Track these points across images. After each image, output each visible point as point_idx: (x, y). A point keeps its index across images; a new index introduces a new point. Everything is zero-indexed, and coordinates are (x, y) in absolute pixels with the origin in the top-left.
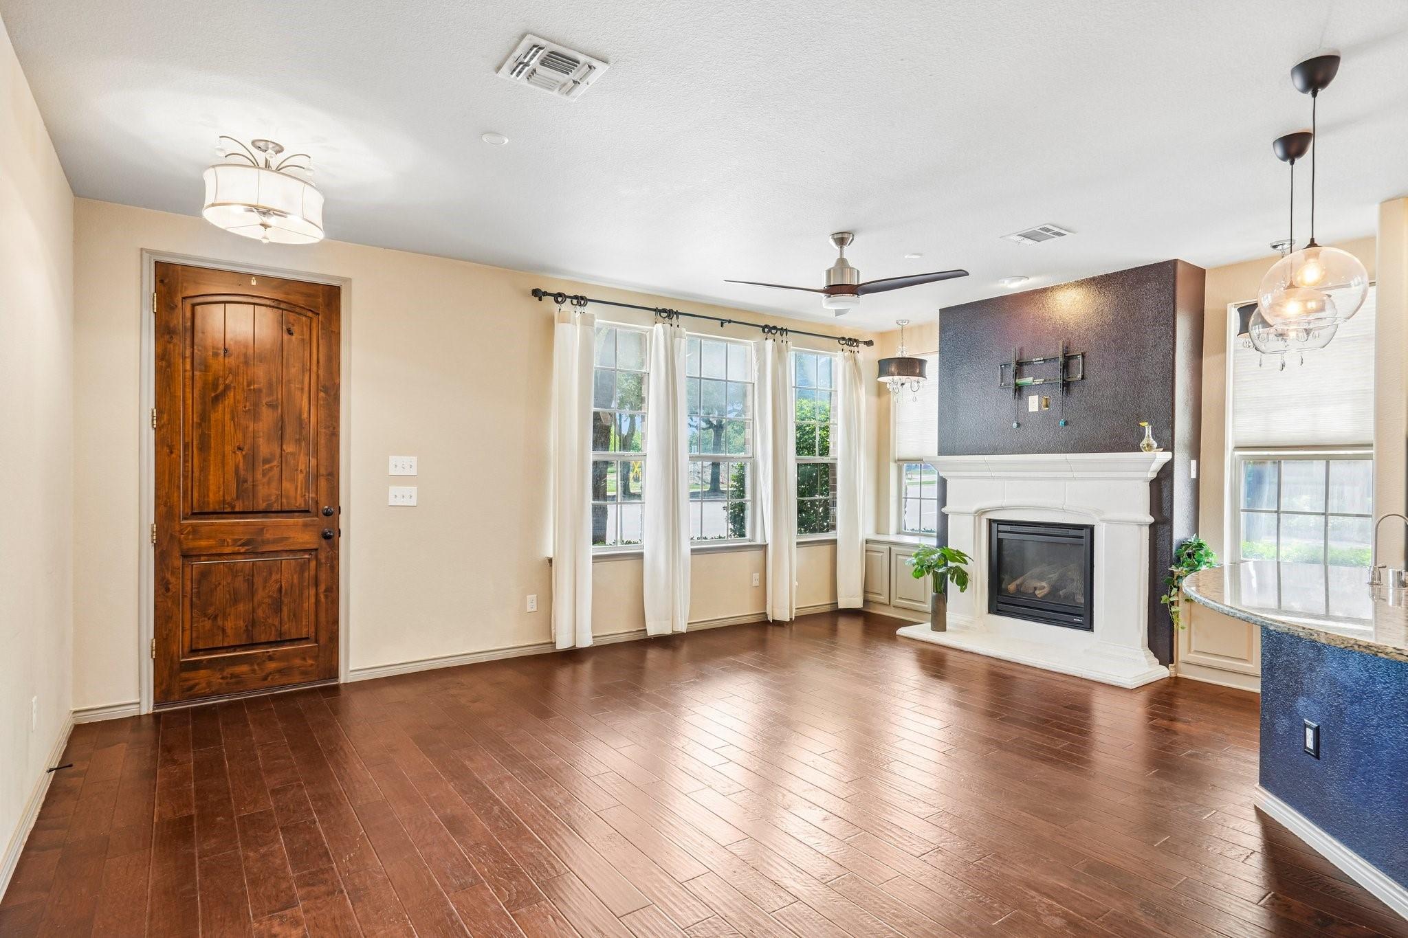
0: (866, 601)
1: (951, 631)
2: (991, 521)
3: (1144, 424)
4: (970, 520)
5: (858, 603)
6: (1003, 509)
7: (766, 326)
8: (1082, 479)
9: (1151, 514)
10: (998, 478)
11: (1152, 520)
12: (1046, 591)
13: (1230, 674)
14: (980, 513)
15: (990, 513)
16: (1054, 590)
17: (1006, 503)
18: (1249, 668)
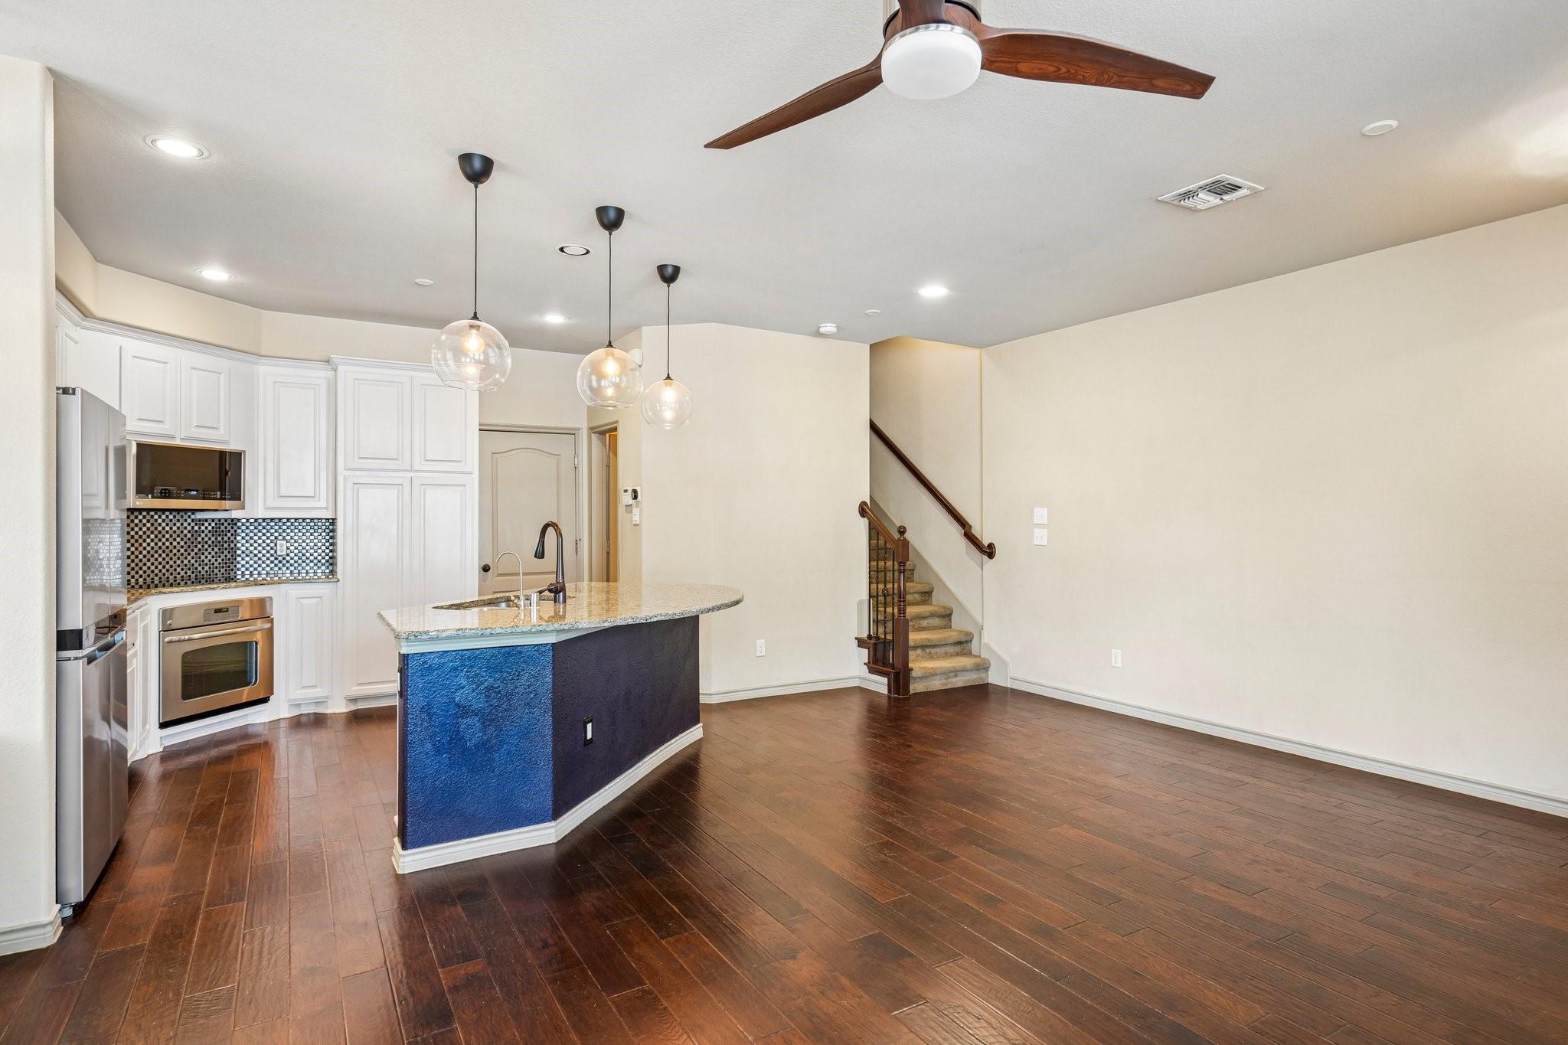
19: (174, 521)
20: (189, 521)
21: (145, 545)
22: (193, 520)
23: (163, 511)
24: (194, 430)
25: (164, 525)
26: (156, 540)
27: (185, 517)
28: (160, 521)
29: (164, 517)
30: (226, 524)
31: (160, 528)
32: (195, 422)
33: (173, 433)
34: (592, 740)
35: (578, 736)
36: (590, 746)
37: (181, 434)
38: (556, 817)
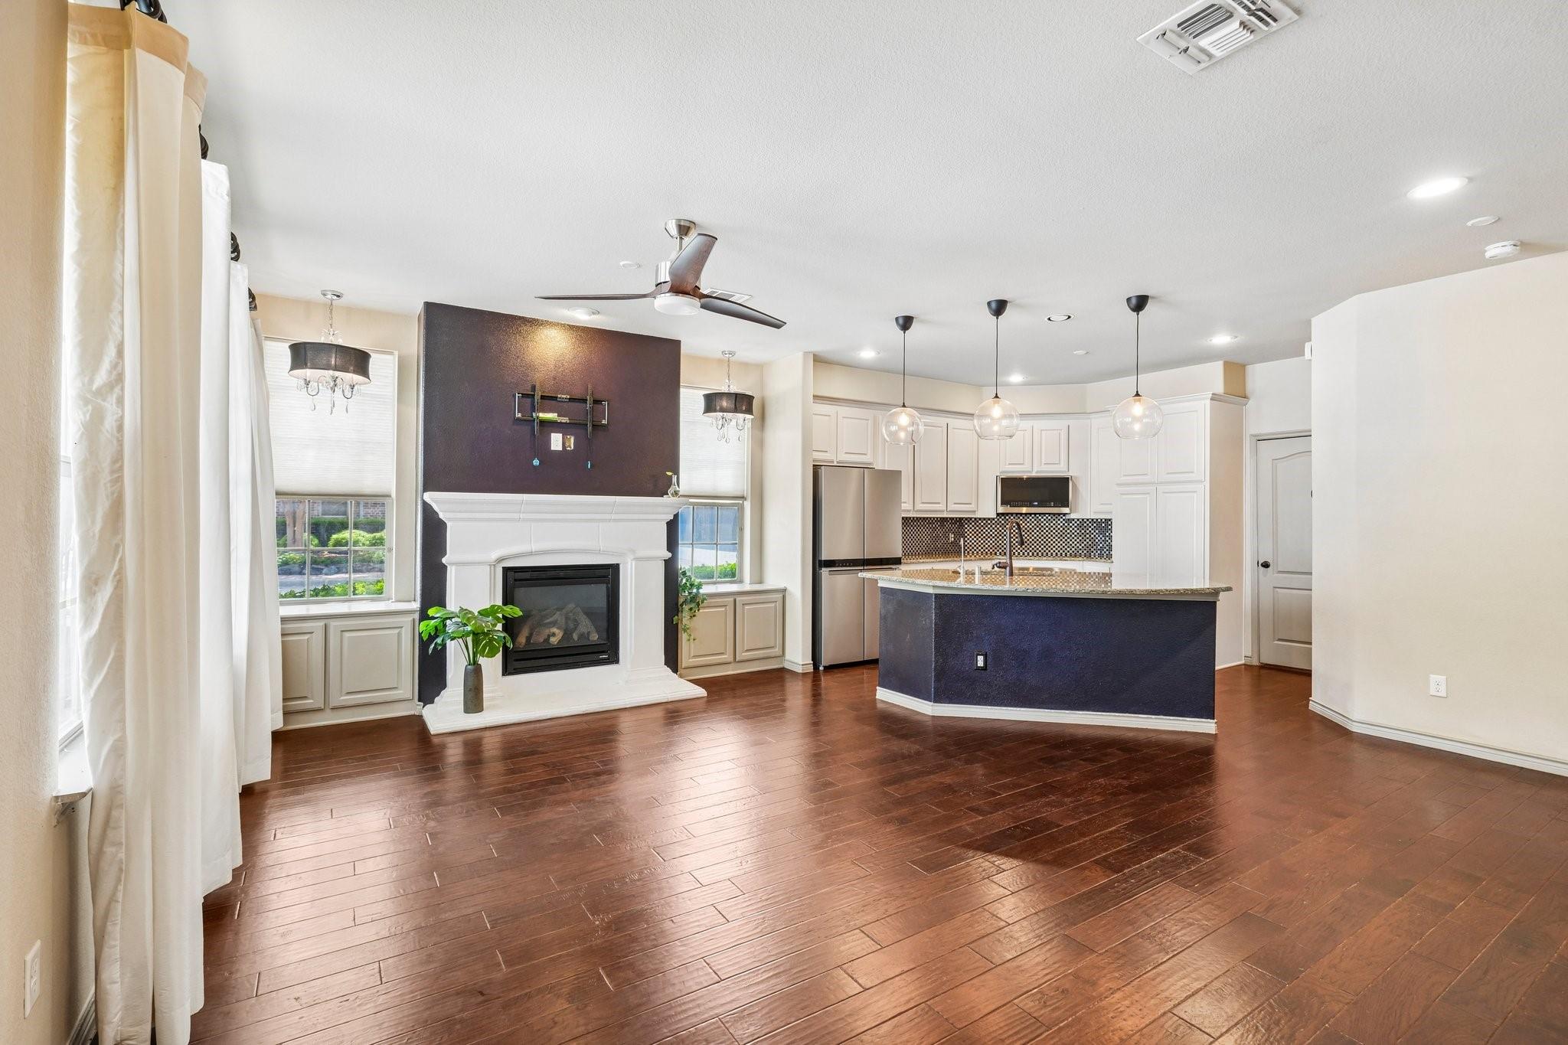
0: (288, 714)
1: (486, 708)
2: (506, 570)
3: (669, 474)
4: (485, 570)
5: (277, 721)
6: (531, 554)
8: (618, 520)
9: (667, 549)
10: (524, 520)
11: (667, 555)
12: (560, 635)
13: (713, 667)
14: (501, 560)
15: (506, 560)
16: (567, 634)
17: (535, 547)
18: (725, 658)
19: (1052, 520)
20: (1061, 520)
21: (1033, 533)
22: (1064, 520)
23: (1044, 514)
24: (1043, 466)
25: (1045, 522)
26: (1040, 531)
27: (1059, 518)
28: (1042, 520)
29: (1045, 518)
30: (1088, 522)
31: (1042, 524)
32: (1043, 461)
33: (1030, 470)
34: (984, 668)
35: (967, 661)
36: (983, 671)
37: (1035, 470)
38: (935, 702)
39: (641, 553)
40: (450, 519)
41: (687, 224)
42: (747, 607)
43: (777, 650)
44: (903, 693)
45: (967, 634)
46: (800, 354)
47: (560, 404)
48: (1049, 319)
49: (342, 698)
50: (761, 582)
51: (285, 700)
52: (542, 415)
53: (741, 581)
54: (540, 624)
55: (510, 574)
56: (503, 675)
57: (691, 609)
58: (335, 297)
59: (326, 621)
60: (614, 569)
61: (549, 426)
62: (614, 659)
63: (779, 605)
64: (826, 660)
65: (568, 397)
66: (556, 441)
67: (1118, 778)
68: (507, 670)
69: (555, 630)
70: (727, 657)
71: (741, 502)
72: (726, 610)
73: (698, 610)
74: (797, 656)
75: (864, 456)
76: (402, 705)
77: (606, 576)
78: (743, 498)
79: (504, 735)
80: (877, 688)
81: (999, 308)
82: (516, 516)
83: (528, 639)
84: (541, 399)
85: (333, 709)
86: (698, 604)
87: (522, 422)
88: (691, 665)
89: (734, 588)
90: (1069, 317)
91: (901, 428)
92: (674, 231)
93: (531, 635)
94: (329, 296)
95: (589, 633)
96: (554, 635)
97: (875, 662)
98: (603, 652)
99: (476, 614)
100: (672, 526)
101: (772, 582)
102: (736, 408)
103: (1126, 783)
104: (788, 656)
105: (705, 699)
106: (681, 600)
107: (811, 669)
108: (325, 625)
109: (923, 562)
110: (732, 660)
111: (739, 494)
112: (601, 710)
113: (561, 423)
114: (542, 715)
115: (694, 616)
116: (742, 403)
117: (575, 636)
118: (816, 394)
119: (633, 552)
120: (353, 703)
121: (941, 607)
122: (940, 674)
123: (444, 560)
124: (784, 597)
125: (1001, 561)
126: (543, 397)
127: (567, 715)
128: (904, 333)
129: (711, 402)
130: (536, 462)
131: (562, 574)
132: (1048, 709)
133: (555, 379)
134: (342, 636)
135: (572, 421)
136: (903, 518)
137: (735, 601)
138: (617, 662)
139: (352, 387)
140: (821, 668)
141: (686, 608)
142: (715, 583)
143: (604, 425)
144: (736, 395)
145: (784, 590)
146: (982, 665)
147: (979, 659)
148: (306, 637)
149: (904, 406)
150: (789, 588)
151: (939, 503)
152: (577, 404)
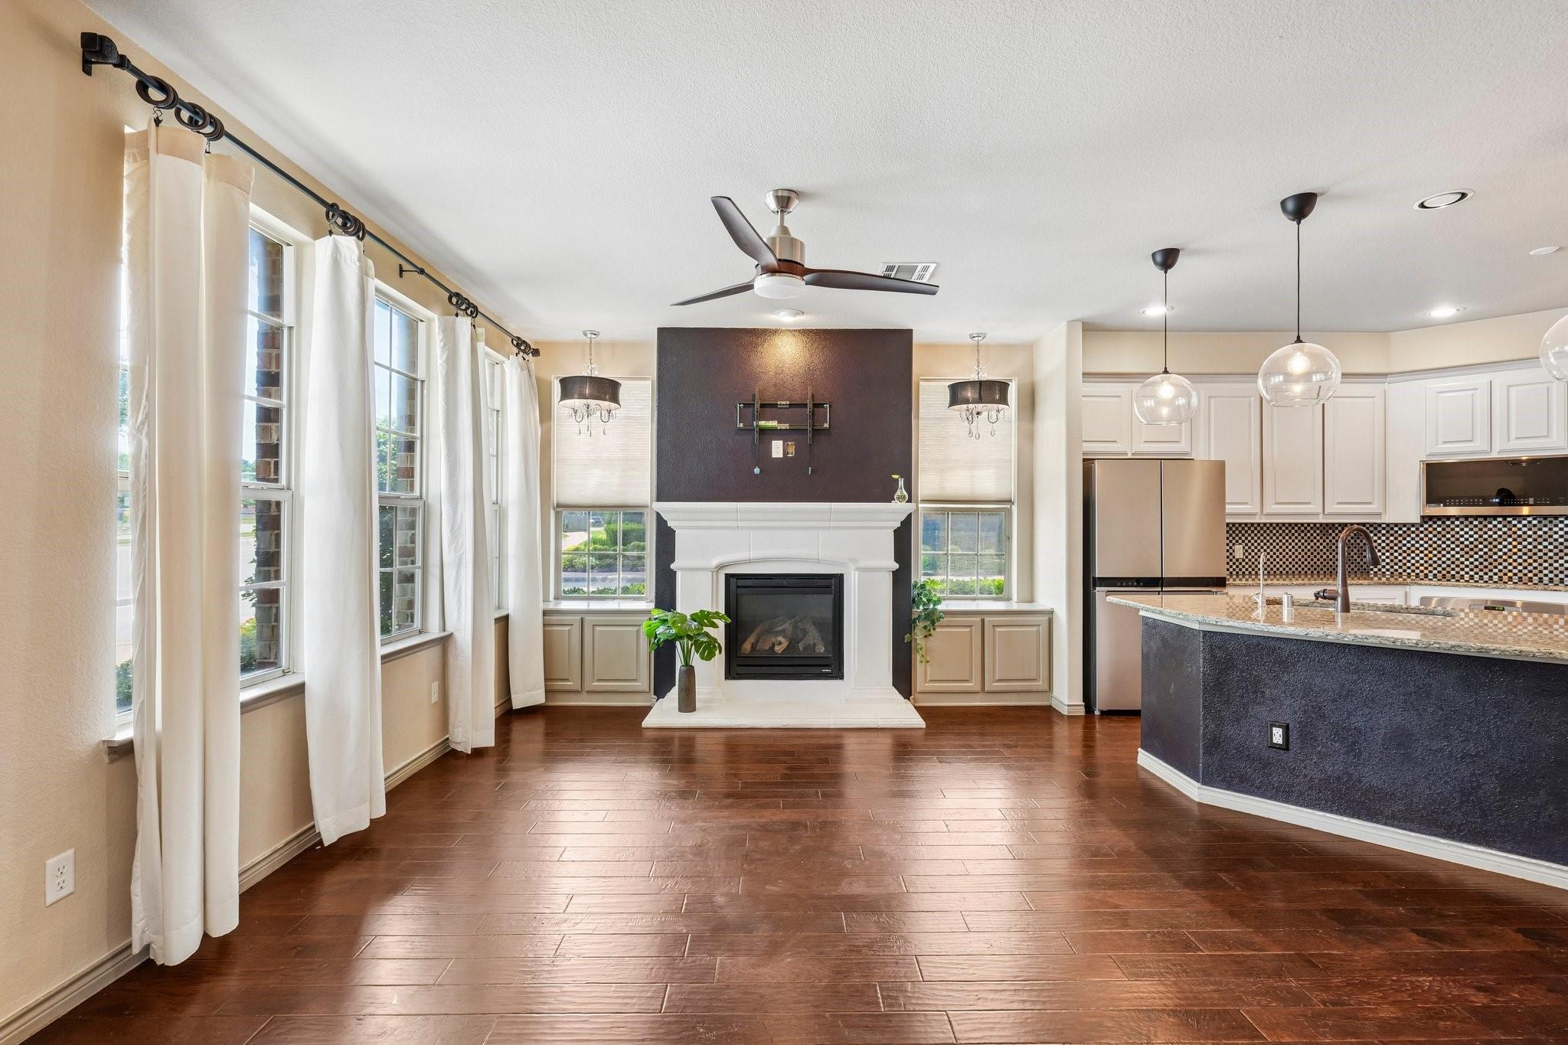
0: (549, 692)
1: (700, 709)
2: (728, 577)
3: (895, 477)
4: (707, 577)
5: (538, 697)
6: (750, 561)
7: (457, 295)
8: (838, 528)
9: (896, 560)
10: (743, 528)
11: (896, 566)
12: (785, 644)
13: (955, 695)
14: (721, 567)
15: (728, 567)
16: (793, 644)
17: (753, 555)
18: (971, 687)
24: (1513, 442)
32: (1513, 435)
33: (1486, 447)
34: (1286, 746)
35: (1255, 732)
36: (1282, 752)
37: (1497, 447)
38: (1204, 783)
39: (863, 564)
40: (679, 527)
41: (786, 194)
42: (998, 629)
43: (1041, 683)
44: (1166, 761)
45: (1255, 692)
46: (1064, 324)
47: (781, 411)
48: (1422, 206)
49: (594, 684)
50: (1032, 600)
51: (546, 680)
52: (762, 423)
53: (1009, 599)
54: (769, 631)
55: (733, 581)
56: (726, 678)
57: (925, 627)
58: (593, 336)
59: (583, 616)
60: (839, 578)
61: (767, 434)
62: (838, 674)
63: (1044, 629)
64: (1101, 703)
65: (788, 403)
66: (777, 449)
67: (1466, 986)
68: (731, 673)
69: (780, 639)
70: (973, 685)
71: (1009, 506)
72: (971, 631)
73: (934, 629)
74: (1066, 695)
75: (1175, 445)
76: (641, 696)
77: (831, 586)
78: (1009, 501)
79: (728, 738)
80: (1140, 749)
81: (1301, 206)
82: (734, 524)
83: (754, 646)
84: (761, 407)
85: (588, 692)
86: (933, 623)
87: (744, 432)
88: (927, 689)
89: (1000, 606)
90: (1464, 195)
91: (1160, 403)
92: (772, 204)
93: (757, 641)
94: (589, 336)
95: (814, 644)
96: (780, 643)
97: (1135, 714)
98: (827, 666)
99: (689, 617)
100: (903, 536)
101: (1042, 603)
102: (980, 398)
103: (1480, 999)
104: (1056, 693)
105: (924, 731)
106: (914, 616)
107: (1081, 711)
108: (582, 618)
109: (1283, 585)
110: (978, 688)
111: (1005, 496)
112: (802, 727)
113: (781, 430)
114: (742, 723)
115: (930, 635)
116: (992, 391)
117: (801, 646)
118: (1087, 371)
119: (854, 561)
120: (602, 689)
121: (1212, 650)
122: (1213, 745)
123: (672, 566)
124: (1050, 622)
125: (1328, 588)
126: (762, 406)
127: (768, 727)
128: (1166, 273)
129: (957, 395)
130: (757, 471)
131: (785, 582)
132: (1405, 829)
133: (775, 386)
134: (593, 630)
135: (792, 427)
136: (1228, 524)
137: (983, 621)
138: (842, 677)
139: (609, 412)
140: (1097, 713)
141: (920, 625)
142: (974, 599)
143: (824, 430)
144: (981, 383)
145: (1051, 612)
146: (1281, 742)
147: (1274, 732)
148: (567, 628)
149: (1166, 372)
150: (1056, 611)
151: (1309, 503)
152: (798, 409)
